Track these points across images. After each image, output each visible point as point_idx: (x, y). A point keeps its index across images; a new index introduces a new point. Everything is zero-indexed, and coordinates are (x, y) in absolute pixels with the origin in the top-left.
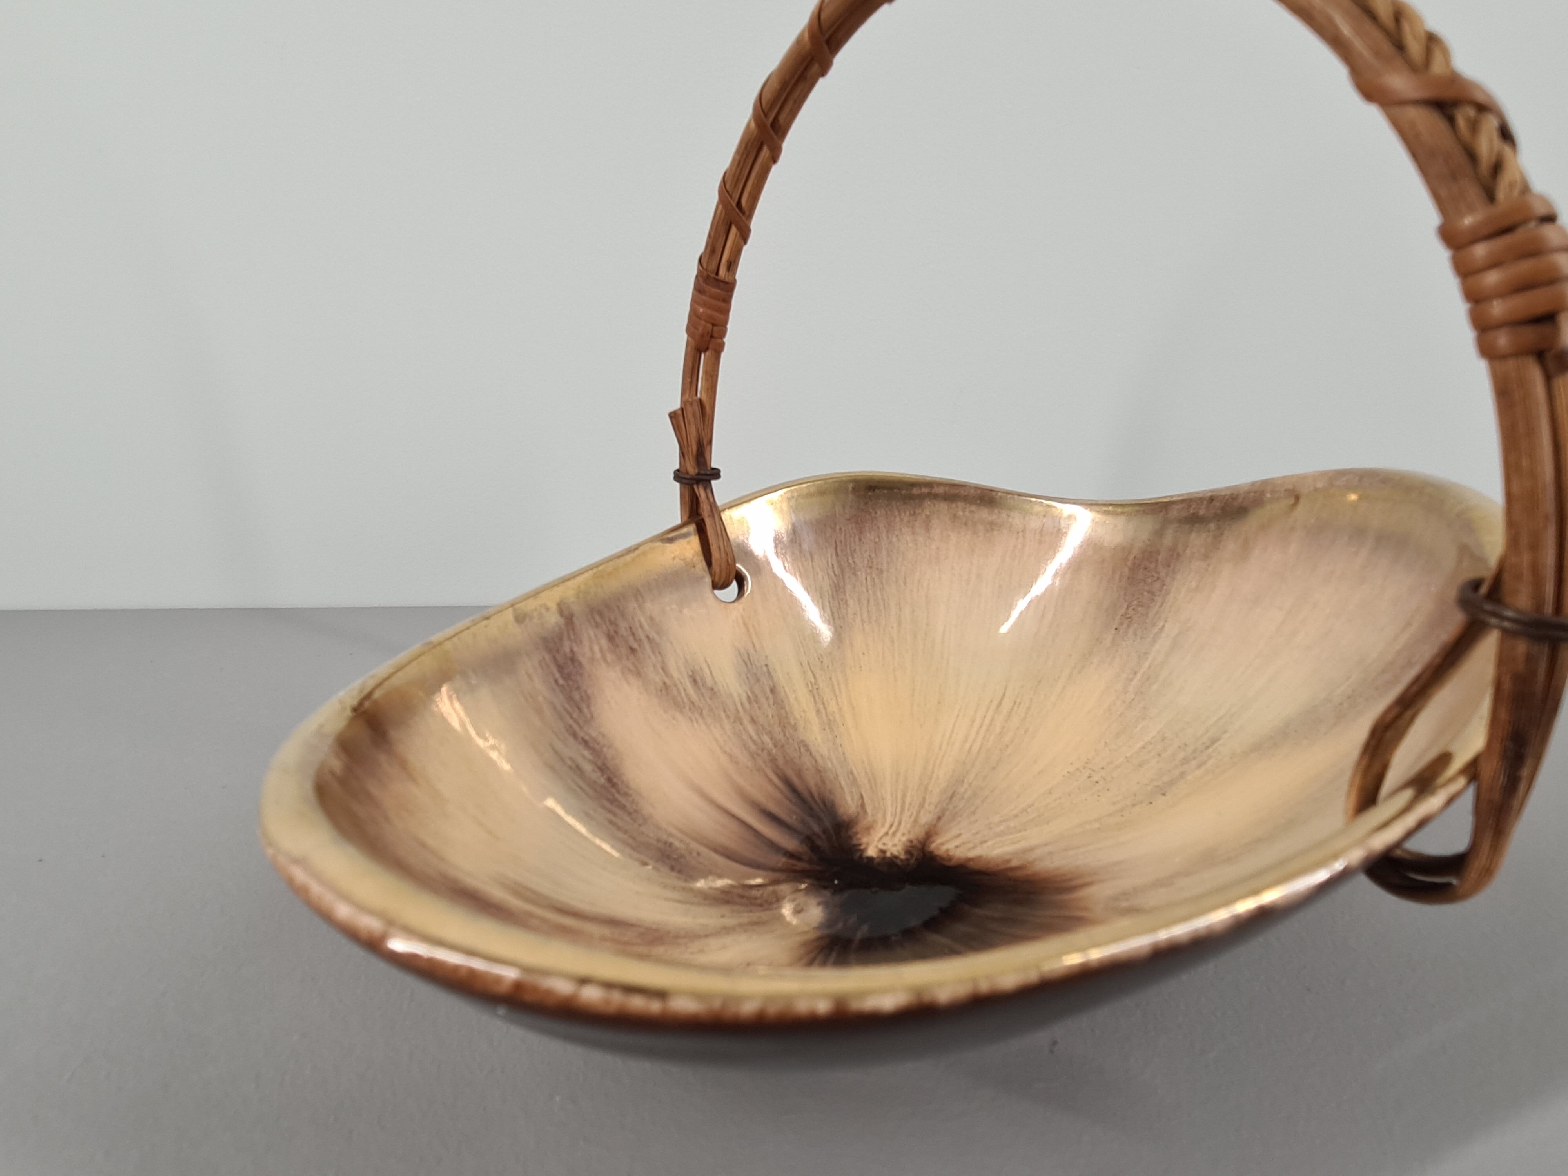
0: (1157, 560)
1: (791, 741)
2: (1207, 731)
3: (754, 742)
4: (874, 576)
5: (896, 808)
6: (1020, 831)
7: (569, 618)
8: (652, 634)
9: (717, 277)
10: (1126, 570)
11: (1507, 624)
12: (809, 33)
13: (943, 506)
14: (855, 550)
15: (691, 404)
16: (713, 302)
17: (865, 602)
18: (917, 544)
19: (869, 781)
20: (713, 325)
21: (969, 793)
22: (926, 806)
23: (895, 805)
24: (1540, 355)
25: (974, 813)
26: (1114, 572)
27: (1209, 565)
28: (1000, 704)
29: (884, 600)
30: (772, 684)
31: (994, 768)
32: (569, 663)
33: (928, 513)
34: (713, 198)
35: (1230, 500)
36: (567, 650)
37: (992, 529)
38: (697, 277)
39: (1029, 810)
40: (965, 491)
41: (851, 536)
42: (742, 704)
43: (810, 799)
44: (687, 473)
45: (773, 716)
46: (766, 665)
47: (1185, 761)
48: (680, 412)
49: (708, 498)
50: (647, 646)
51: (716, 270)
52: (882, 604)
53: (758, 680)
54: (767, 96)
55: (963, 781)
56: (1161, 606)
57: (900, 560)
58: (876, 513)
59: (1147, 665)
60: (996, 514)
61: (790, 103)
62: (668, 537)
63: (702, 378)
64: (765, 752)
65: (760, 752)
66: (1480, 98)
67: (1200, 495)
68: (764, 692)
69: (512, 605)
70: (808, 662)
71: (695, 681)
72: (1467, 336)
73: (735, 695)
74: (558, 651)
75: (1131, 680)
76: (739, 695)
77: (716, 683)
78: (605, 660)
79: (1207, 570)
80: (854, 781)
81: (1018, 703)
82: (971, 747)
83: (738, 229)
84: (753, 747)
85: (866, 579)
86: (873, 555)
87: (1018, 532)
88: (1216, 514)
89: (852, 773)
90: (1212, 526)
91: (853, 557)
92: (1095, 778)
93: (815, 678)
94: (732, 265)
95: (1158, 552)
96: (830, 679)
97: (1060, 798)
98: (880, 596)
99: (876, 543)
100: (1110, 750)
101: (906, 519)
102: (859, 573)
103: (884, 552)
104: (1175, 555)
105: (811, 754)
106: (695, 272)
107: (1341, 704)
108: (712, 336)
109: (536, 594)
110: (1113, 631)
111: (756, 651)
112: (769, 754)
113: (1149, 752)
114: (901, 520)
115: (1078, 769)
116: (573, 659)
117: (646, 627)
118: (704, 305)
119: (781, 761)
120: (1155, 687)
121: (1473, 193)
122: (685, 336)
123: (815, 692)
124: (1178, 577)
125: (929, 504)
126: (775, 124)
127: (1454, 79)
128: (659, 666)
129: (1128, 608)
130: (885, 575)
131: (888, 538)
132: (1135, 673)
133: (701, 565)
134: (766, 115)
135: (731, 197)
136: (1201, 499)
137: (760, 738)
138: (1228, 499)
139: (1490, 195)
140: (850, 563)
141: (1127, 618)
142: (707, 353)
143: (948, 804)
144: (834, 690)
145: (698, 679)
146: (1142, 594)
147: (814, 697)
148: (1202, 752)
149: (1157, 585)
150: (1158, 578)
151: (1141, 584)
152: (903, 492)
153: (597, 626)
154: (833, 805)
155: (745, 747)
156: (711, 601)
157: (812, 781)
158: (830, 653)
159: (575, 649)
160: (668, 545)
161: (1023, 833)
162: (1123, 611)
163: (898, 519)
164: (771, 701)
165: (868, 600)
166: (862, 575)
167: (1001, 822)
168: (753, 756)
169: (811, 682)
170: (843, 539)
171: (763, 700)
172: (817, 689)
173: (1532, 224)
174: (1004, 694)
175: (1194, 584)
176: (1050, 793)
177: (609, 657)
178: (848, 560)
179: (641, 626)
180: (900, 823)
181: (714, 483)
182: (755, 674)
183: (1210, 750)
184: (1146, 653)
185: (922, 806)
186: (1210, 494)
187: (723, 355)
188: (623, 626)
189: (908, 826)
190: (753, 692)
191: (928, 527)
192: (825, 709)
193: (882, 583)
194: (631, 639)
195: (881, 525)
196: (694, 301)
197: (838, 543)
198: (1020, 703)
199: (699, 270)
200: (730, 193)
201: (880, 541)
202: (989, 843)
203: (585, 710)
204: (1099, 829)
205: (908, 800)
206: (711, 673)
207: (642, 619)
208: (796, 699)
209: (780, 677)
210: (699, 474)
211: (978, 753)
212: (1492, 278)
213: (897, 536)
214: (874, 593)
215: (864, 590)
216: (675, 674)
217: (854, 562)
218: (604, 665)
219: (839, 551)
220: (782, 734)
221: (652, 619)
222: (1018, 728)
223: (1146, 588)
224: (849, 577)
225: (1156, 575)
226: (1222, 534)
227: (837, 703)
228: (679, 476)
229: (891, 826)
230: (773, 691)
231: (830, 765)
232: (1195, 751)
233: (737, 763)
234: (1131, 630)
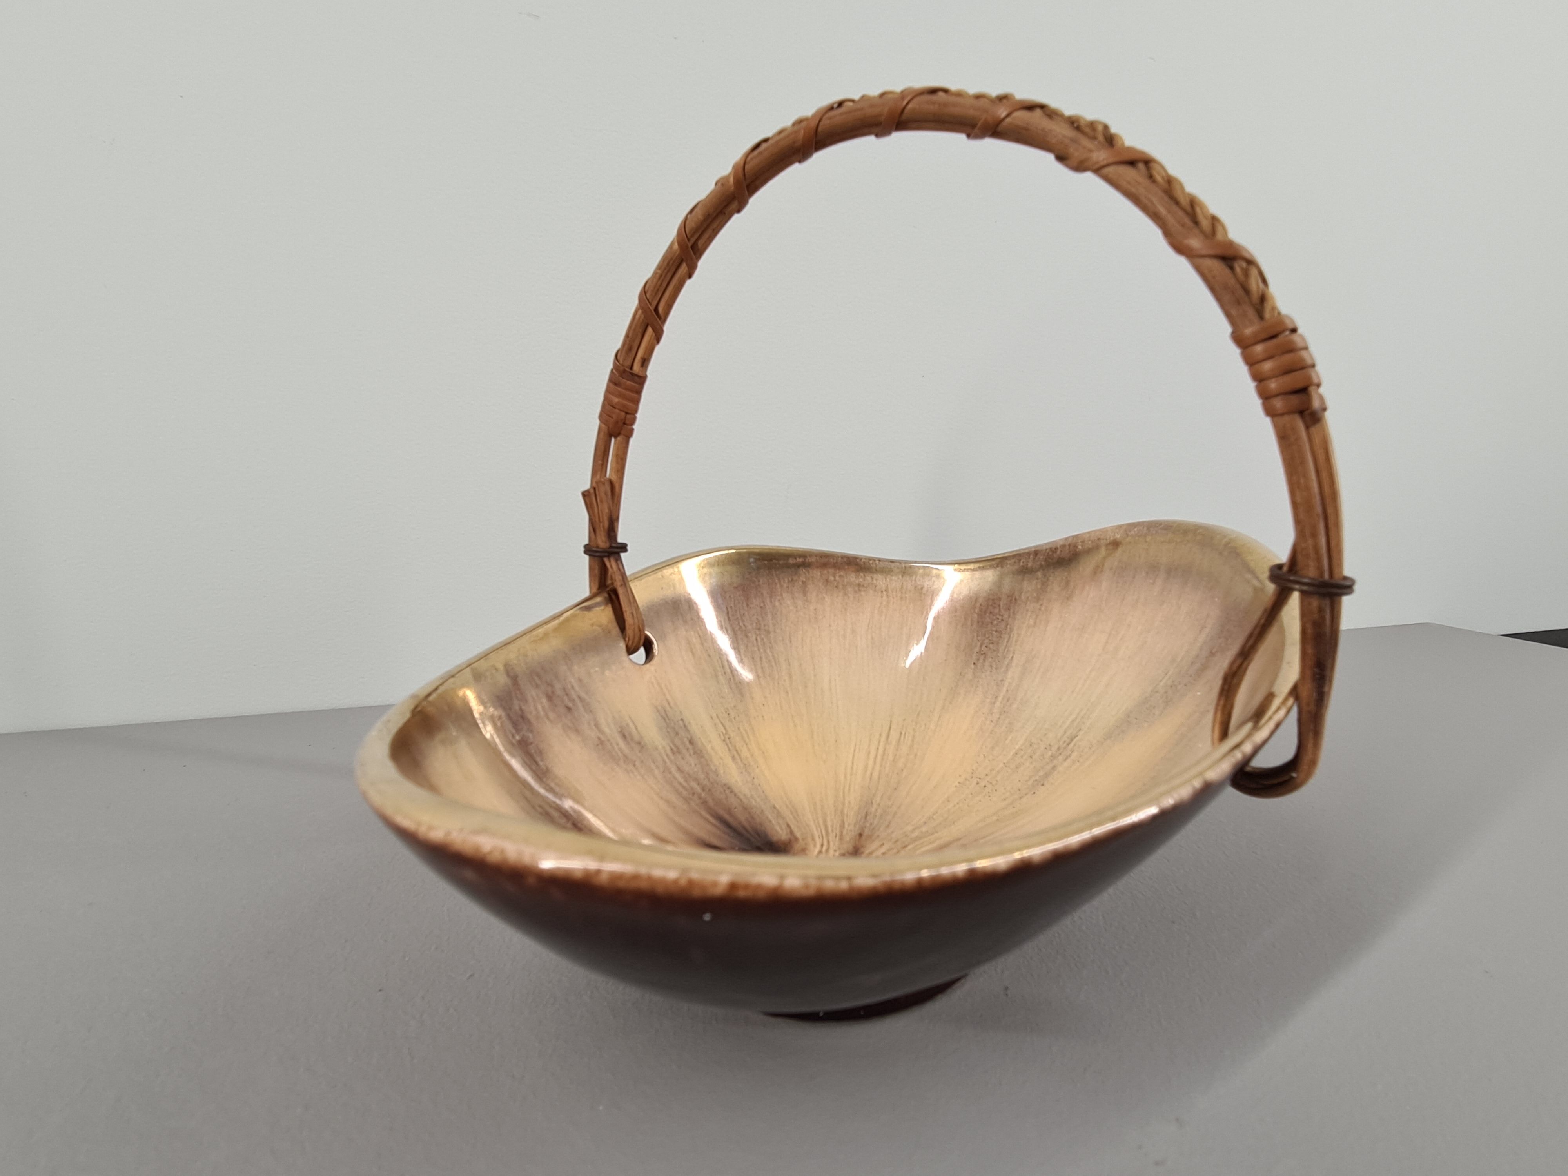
0: (999, 606)
1: (716, 785)
2: (1065, 732)
3: (684, 787)
4: (763, 636)
5: (821, 831)
6: (933, 834)
7: (515, 679)
8: (583, 695)
9: (631, 371)
10: (976, 615)
11: (1305, 588)
12: (734, 178)
13: (816, 573)
14: (744, 614)
15: (604, 484)
16: (627, 393)
17: (758, 659)
18: (796, 607)
19: (792, 813)
20: (627, 413)
21: (879, 811)
22: (846, 826)
23: (819, 830)
24: (1301, 413)
25: (888, 826)
26: (966, 619)
27: (1041, 605)
28: (888, 736)
29: (774, 658)
30: (689, 737)
31: (895, 789)
32: (521, 720)
33: (804, 580)
34: (633, 303)
35: (1050, 553)
36: (517, 708)
37: (860, 590)
38: (612, 370)
39: (934, 817)
40: (834, 559)
41: (739, 603)
42: (667, 755)
43: (744, 832)
44: (598, 547)
45: (696, 765)
46: (682, 720)
47: (1053, 757)
48: (592, 491)
49: (619, 569)
50: (579, 704)
51: (630, 365)
52: (773, 660)
53: (677, 734)
54: (691, 225)
55: (872, 803)
56: (1008, 642)
57: (784, 621)
58: (759, 581)
59: (1005, 689)
60: (861, 577)
61: (709, 232)
62: (584, 606)
63: (612, 460)
64: (696, 796)
65: (691, 796)
66: (1247, 255)
67: (1027, 551)
68: (683, 743)
69: (469, 665)
70: (717, 715)
71: (624, 736)
72: (1257, 403)
73: (660, 747)
74: (510, 709)
75: (994, 703)
76: (664, 747)
77: (641, 737)
78: (548, 718)
79: (1040, 609)
80: (779, 815)
81: (903, 733)
82: (871, 774)
83: (653, 329)
84: (685, 793)
85: (756, 639)
86: (760, 619)
87: (882, 592)
88: (1041, 565)
89: (775, 808)
90: (1039, 574)
91: (743, 621)
92: (982, 784)
93: (725, 728)
94: (645, 362)
95: (1000, 599)
96: (739, 728)
97: (958, 803)
98: (770, 654)
99: (761, 607)
100: (989, 760)
101: (785, 585)
102: (750, 634)
103: (770, 616)
104: (1013, 600)
105: (735, 795)
106: (611, 366)
107: (1166, 692)
108: (624, 423)
109: (485, 655)
110: (973, 666)
111: (671, 708)
112: (700, 798)
113: (1022, 757)
114: (781, 586)
115: (966, 779)
116: (523, 717)
117: (577, 688)
118: (620, 395)
119: (711, 803)
120: (1015, 706)
121: (1251, 313)
122: (597, 422)
123: (728, 741)
124: (1018, 616)
125: (804, 572)
126: (694, 247)
127: (1231, 244)
128: (592, 724)
129: (981, 646)
130: (772, 635)
131: (771, 602)
132: (996, 697)
133: (616, 630)
134: (689, 240)
135: (650, 304)
136: (1029, 554)
137: (688, 784)
138: (1048, 553)
139: (1260, 314)
140: (741, 626)
141: (982, 654)
142: (619, 438)
143: (864, 822)
144: (743, 737)
145: (626, 734)
146: (991, 634)
147: (727, 744)
148: (1065, 748)
149: (1003, 625)
150: (1002, 620)
151: (990, 626)
152: (781, 562)
153: (537, 686)
154: (766, 835)
155: (680, 794)
156: (627, 663)
157: (742, 818)
158: (735, 706)
159: (523, 707)
160: (586, 613)
161: (936, 835)
162: (977, 649)
163: (778, 586)
164: (692, 752)
165: (761, 658)
166: (753, 637)
167: (914, 829)
168: (686, 800)
169: (722, 733)
170: (732, 605)
171: (684, 751)
172: (729, 738)
173: (1287, 333)
174: (890, 728)
175: (1032, 622)
176: (948, 801)
177: (552, 715)
178: (739, 623)
179: (573, 687)
180: (828, 842)
181: (623, 555)
182: (674, 728)
183: (1071, 745)
184: (1002, 680)
185: (842, 826)
186: (1033, 549)
187: (632, 441)
188: (558, 686)
189: (837, 843)
190: (675, 745)
191: (804, 591)
192: (739, 755)
193: (771, 643)
194: (566, 698)
195: (765, 593)
196: (608, 391)
197: (729, 609)
198: (905, 733)
199: (614, 364)
200: (650, 300)
201: (765, 605)
202: (910, 847)
203: (541, 763)
204: (998, 820)
205: (829, 824)
206: (636, 728)
207: (573, 680)
208: (713, 748)
209: (695, 729)
210: (611, 547)
211: (879, 778)
212: (1267, 366)
213: (779, 600)
214: (765, 651)
215: (756, 649)
216: (607, 730)
217: (744, 625)
218: (548, 723)
219: (730, 616)
220: (706, 780)
221: (580, 680)
222: (908, 754)
223: (994, 629)
224: (742, 639)
225: (1000, 617)
226: (1048, 580)
227: (749, 750)
228: (588, 550)
229: (822, 845)
230: (691, 742)
231: (754, 803)
232: (1059, 749)
233: (674, 807)
234: (987, 664)
